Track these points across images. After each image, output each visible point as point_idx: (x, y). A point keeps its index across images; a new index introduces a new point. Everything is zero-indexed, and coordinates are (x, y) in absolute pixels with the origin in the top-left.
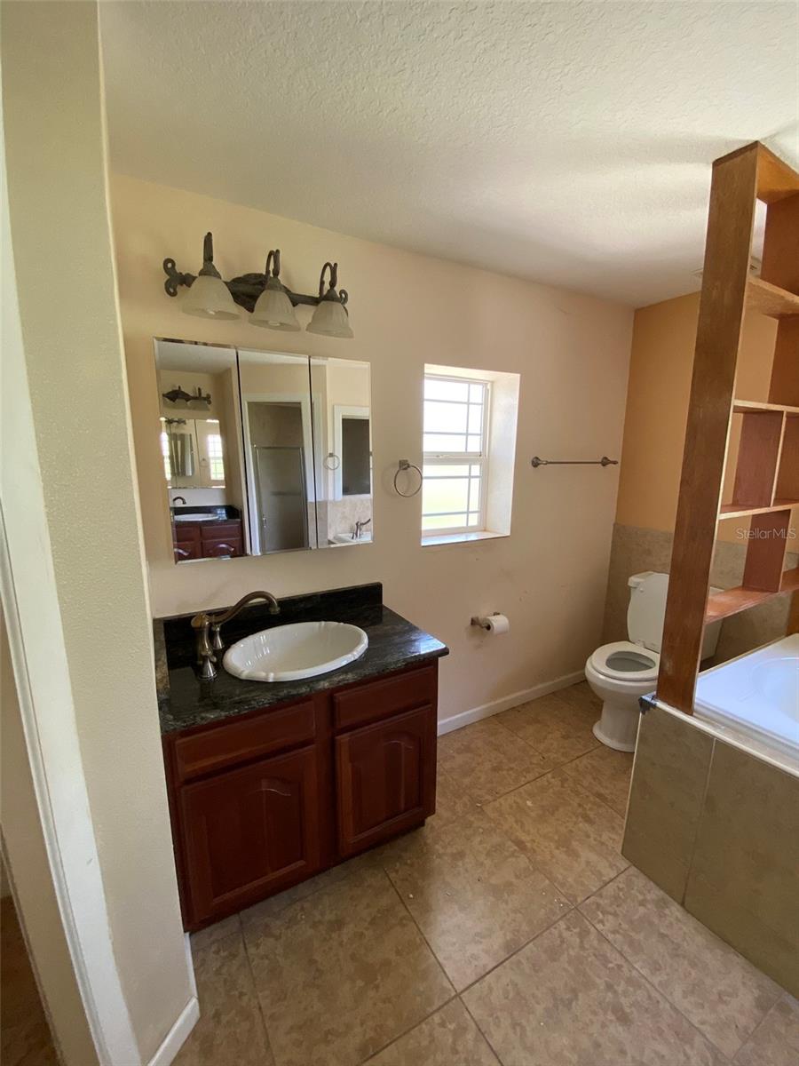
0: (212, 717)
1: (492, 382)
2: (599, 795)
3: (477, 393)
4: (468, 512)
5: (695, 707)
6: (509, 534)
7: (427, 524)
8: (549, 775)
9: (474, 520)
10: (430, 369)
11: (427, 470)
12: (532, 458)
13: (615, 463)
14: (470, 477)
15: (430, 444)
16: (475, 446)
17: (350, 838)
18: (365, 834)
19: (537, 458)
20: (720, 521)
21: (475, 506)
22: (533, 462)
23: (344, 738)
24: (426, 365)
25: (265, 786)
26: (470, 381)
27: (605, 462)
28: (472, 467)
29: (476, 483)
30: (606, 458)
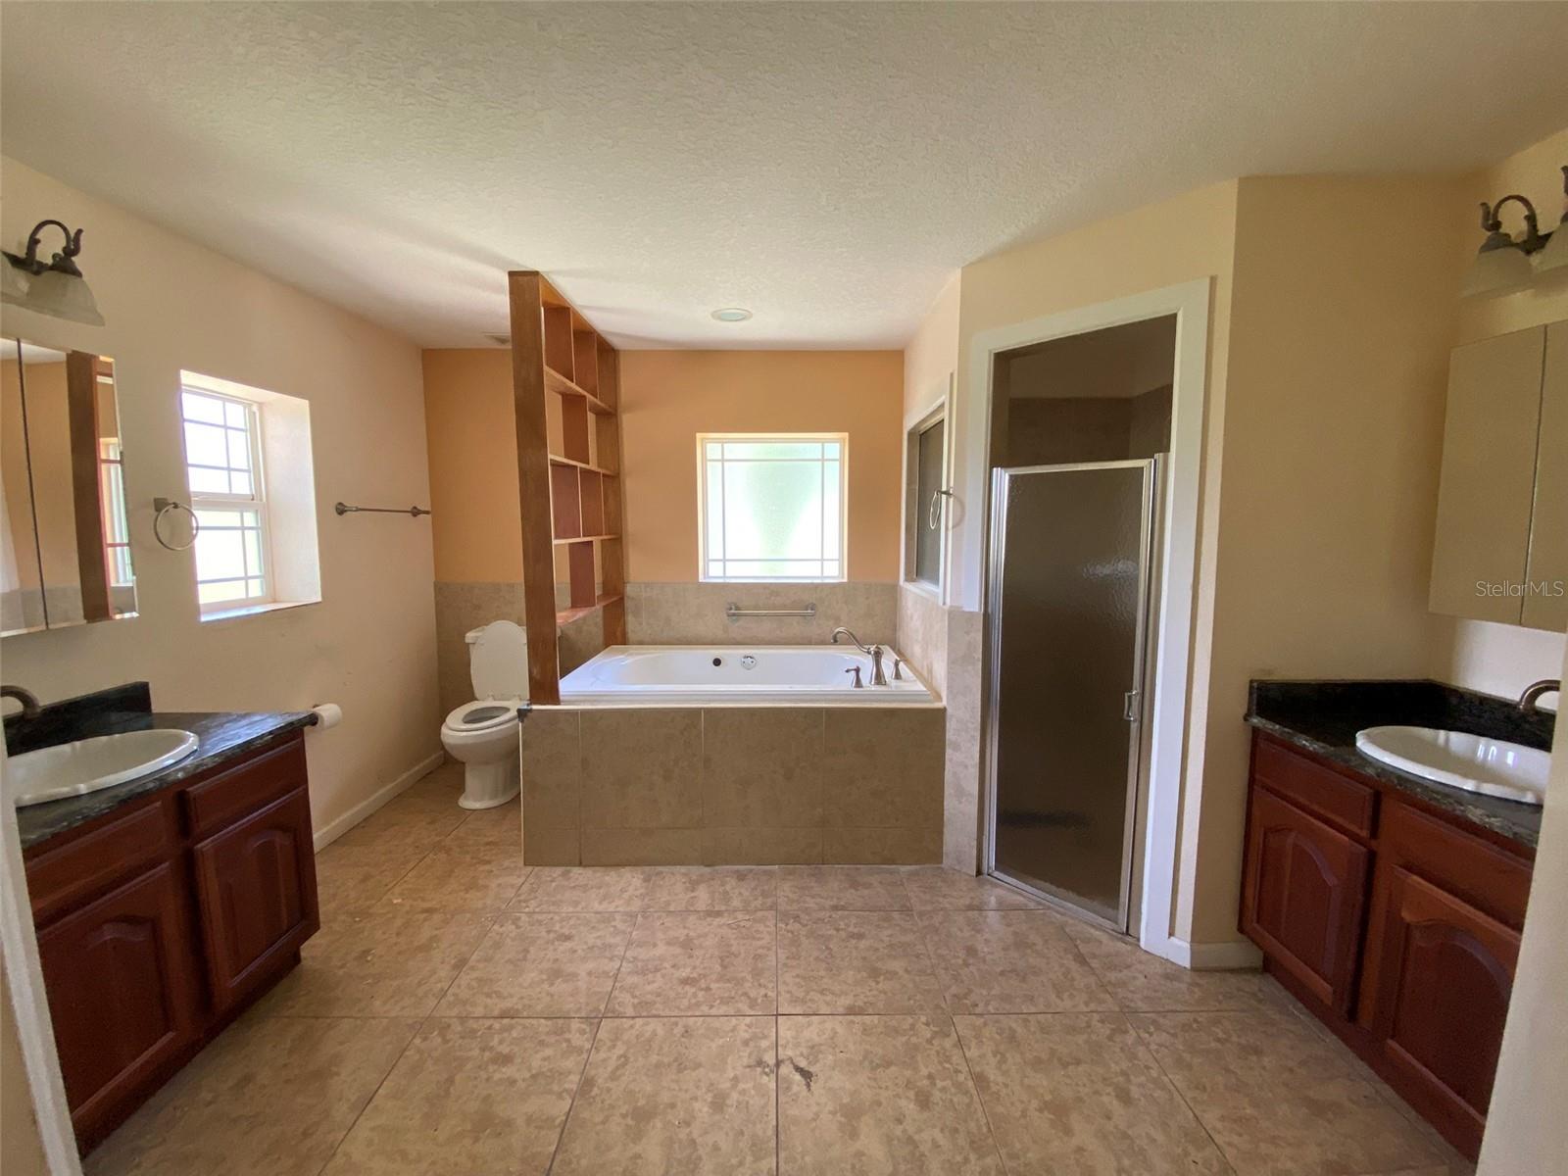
0: (33, 837)
1: (261, 405)
2: (488, 844)
3: (236, 415)
4: (246, 578)
5: (561, 698)
6: (320, 599)
7: (206, 595)
8: (431, 855)
9: (256, 589)
10: (187, 377)
11: (202, 517)
12: (336, 502)
13: (427, 513)
14: (243, 528)
15: (199, 482)
16: (242, 485)
17: (229, 982)
18: (244, 974)
19: (340, 504)
20: (555, 546)
21: (254, 568)
22: (337, 509)
23: (205, 845)
24: (182, 371)
25: (109, 933)
26: (226, 398)
27: (415, 512)
28: (245, 514)
29: (251, 536)
30: (415, 508)
